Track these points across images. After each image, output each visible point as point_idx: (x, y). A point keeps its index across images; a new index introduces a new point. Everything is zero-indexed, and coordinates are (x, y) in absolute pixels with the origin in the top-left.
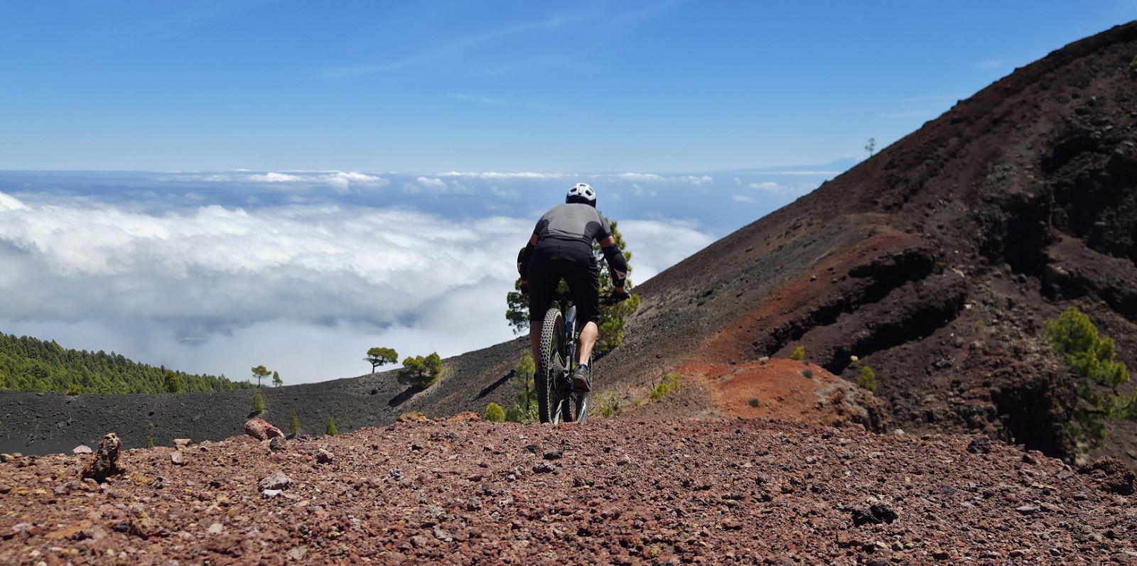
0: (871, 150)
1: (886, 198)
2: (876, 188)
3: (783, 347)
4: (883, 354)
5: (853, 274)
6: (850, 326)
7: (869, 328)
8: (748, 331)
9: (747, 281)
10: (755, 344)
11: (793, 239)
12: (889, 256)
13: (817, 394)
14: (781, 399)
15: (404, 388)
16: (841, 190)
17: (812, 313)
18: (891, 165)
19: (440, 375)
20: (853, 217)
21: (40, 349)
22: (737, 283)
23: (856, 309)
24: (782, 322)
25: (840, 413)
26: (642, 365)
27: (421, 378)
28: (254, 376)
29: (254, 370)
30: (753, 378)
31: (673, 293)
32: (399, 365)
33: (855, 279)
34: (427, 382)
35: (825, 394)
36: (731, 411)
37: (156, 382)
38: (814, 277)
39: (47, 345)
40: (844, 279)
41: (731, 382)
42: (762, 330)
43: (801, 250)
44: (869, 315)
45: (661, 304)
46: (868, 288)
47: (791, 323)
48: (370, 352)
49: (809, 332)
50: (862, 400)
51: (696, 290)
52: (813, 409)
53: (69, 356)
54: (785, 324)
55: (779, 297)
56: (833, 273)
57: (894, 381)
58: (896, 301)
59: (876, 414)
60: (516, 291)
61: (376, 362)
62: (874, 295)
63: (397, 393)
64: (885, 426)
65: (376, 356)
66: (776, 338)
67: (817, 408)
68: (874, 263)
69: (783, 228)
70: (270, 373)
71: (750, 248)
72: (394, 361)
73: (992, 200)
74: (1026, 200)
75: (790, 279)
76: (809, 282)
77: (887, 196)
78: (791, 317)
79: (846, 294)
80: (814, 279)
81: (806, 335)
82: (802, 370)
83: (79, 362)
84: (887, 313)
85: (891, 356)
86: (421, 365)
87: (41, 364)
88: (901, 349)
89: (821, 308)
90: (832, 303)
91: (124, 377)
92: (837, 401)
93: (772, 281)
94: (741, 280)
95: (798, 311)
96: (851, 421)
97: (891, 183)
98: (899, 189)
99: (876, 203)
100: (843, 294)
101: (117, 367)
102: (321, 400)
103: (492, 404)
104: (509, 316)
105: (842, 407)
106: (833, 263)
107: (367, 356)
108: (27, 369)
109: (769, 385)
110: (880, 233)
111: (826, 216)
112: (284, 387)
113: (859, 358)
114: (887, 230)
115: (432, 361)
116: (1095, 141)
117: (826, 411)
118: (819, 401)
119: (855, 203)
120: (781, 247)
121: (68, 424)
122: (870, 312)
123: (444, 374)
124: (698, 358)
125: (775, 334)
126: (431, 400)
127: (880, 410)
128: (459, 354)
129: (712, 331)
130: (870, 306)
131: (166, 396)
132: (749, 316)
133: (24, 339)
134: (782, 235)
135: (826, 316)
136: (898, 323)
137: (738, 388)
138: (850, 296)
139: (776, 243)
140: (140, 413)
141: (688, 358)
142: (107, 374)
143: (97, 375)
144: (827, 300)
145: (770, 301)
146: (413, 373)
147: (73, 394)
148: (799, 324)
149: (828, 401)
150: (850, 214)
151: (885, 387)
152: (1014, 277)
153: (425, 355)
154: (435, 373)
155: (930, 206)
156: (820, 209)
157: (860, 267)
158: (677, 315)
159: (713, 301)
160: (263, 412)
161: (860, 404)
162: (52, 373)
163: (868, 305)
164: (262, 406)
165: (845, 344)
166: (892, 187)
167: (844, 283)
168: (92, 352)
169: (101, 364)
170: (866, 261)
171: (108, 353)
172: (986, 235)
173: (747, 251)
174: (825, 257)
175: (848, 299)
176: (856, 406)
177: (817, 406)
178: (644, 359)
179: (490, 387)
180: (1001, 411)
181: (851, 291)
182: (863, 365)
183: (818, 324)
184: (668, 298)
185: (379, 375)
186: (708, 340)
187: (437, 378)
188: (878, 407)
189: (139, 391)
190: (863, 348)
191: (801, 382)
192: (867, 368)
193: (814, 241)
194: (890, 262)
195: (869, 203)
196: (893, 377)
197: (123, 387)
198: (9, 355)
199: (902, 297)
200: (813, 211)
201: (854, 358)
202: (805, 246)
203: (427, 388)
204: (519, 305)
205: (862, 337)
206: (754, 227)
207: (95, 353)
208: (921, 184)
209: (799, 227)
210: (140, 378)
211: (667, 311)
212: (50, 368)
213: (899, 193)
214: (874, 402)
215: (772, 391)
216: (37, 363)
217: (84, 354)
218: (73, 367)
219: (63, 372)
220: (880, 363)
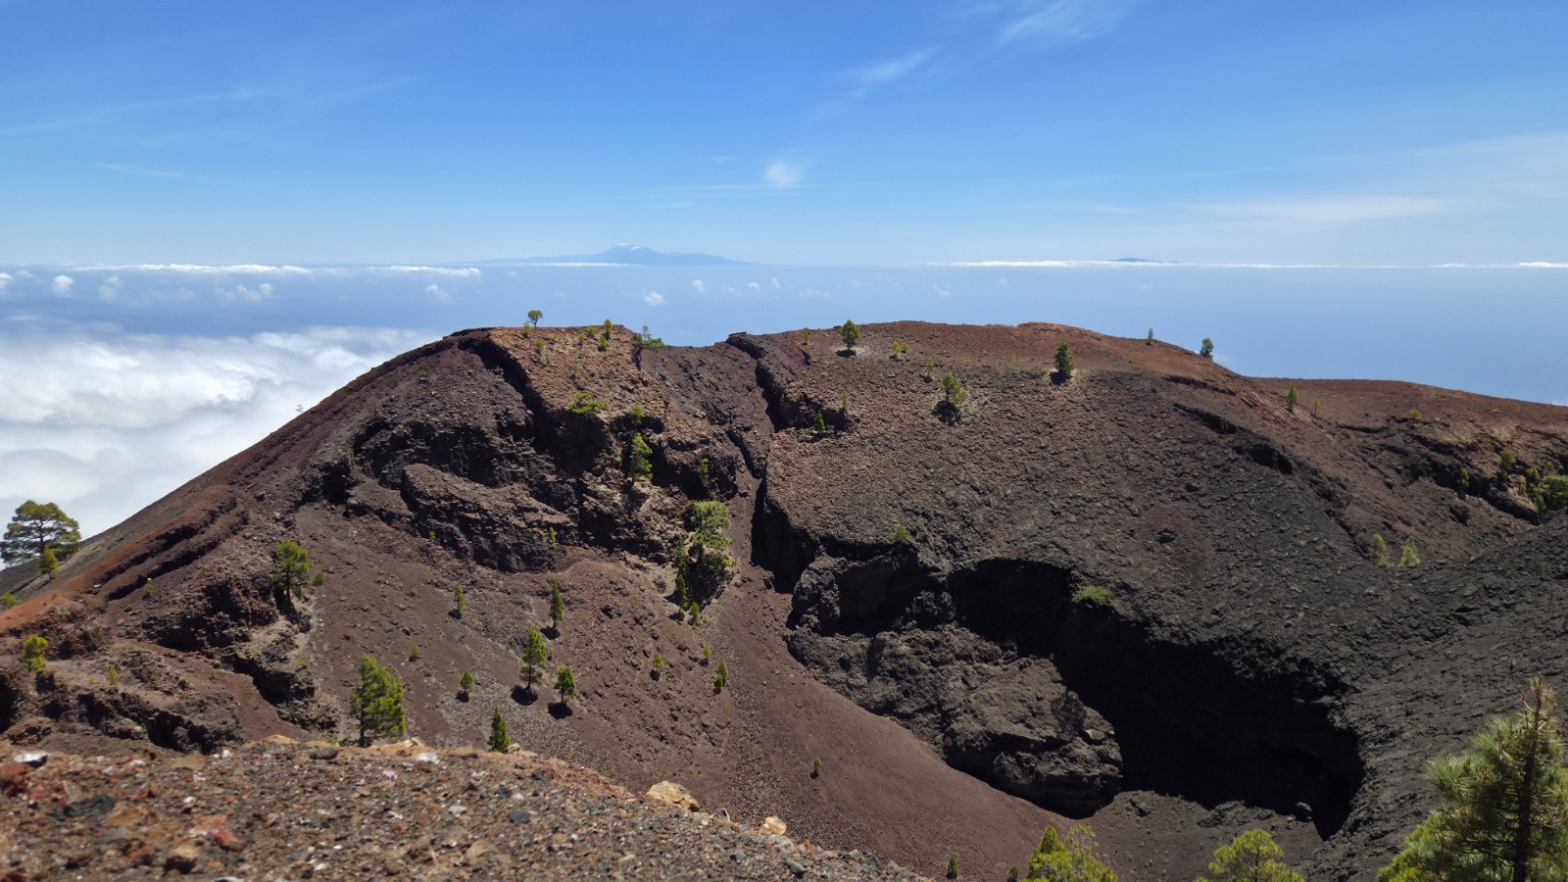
5: (156, 539)
7: (159, 564)
23: (155, 555)
33: (158, 541)
40: (152, 541)
44: (161, 558)
58: (174, 550)
73: (315, 466)
74: (333, 465)
79: (151, 549)
84: (169, 556)
88: (171, 573)
90: (143, 554)
98: (261, 462)
100: (149, 549)
116: (388, 424)
144: (140, 553)
152: (329, 507)
155: (276, 472)
163: (161, 553)
167: (150, 544)
172: (309, 486)
180: (207, 596)
181: (153, 547)
194: (173, 532)
208: (276, 458)
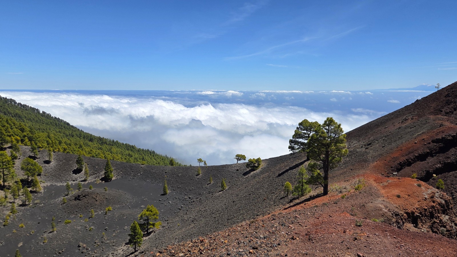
0: (438, 88)
1: (446, 109)
2: (441, 105)
3: (403, 169)
4: (447, 174)
5: (433, 141)
6: (433, 163)
7: (441, 163)
8: (389, 162)
9: (386, 141)
10: (392, 167)
11: (405, 124)
12: (449, 135)
13: (424, 194)
14: (409, 195)
15: (248, 170)
16: (425, 105)
17: (416, 156)
18: (447, 96)
19: (261, 165)
20: (432, 117)
21: (130, 148)
22: (382, 141)
23: (435, 156)
24: (403, 159)
25: (434, 202)
26: (345, 173)
27: (254, 166)
28: (198, 162)
29: (198, 160)
30: (396, 186)
31: (354, 142)
32: (247, 161)
33: (434, 144)
34: (256, 168)
35: (427, 194)
36: (389, 199)
37: (164, 160)
38: (416, 142)
39: (132, 147)
40: (429, 143)
41: (387, 186)
42: (394, 162)
43: (409, 130)
44: (441, 158)
45: (349, 147)
46: (440, 148)
47: (407, 160)
48: (236, 156)
49: (414, 164)
50: (442, 197)
51: (364, 142)
52: (422, 200)
53: (139, 150)
54: (404, 160)
55: (401, 149)
56: (425, 141)
57: (453, 186)
58: (453, 153)
59: (448, 203)
60: (293, 139)
61: (238, 159)
62: (443, 150)
63: (245, 171)
64: (452, 207)
65: (239, 157)
66: (400, 165)
67: (424, 200)
68: (443, 138)
69: (401, 119)
70: (203, 161)
71: (386, 127)
72: (245, 160)
75: (405, 142)
76: (414, 144)
77: (446, 108)
78: (406, 157)
79: (430, 149)
80: (416, 143)
81: (413, 165)
82: (417, 184)
83: (141, 152)
84: (449, 158)
85: (451, 175)
86: (255, 162)
87: (131, 153)
88: (455, 173)
89: (419, 154)
90: (424, 153)
91: (154, 158)
92: (432, 197)
93: (397, 142)
94: (384, 140)
95: (409, 155)
96: (438, 205)
97: (448, 103)
98: (452, 105)
99: (442, 111)
100: (429, 149)
101: (152, 154)
102: (220, 172)
103: (287, 182)
104: (289, 148)
105: (434, 200)
106: (425, 137)
107: (235, 157)
108: (127, 154)
109: (403, 189)
110: (445, 125)
111: (420, 116)
112: (208, 166)
113: (437, 175)
114: (447, 124)
115: (258, 161)
117: (428, 201)
118: (425, 197)
119: (432, 111)
120: (400, 128)
121: (141, 174)
122: (442, 157)
123: (262, 165)
124: (368, 172)
125: (400, 164)
126: (258, 175)
127: (450, 201)
128: (268, 158)
129: (373, 161)
130: (441, 155)
131: (170, 166)
132: (389, 156)
133: (126, 144)
134: (400, 123)
135: (422, 157)
136: (454, 162)
137: (391, 189)
138: (432, 150)
139: (398, 126)
140: (162, 172)
141: (365, 172)
142: (149, 157)
143: (147, 157)
144: (422, 151)
145: (398, 150)
146: (252, 164)
147: (143, 165)
148: (410, 160)
149: (429, 197)
150: (430, 115)
151: (448, 188)
153: (256, 158)
154: (259, 165)
156: (416, 112)
157: (436, 139)
158: (357, 152)
159: (372, 148)
160: (201, 174)
161: (441, 198)
162: (134, 156)
163: (440, 154)
164: (200, 172)
165: (430, 169)
166: (449, 105)
167: (430, 145)
168: (145, 149)
169: (148, 153)
170: (440, 137)
171: (150, 150)
173: (385, 128)
174: (421, 134)
175: (431, 151)
176: (439, 199)
177: (424, 199)
178: (345, 170)
179: (282, 173)
181: (433, 148)
182: (438, 178)
183: (418, 161)
184: (352, 144)
185: (239, 164)
186: (372, 165)
187: (260, 167)
188: (449, 200)
189: (159, 163)
190: (438, 171)
191: (417, 189)
192: (440, 180)
193: (415, 126)
195: (438, 111)
196: (452, 184)
197: (154, 161)
198: (122, 149)
199: (455, 152)
200: (413, 113)
201: (434, 175)
202: (411, 128)
203: (256, 170)
204: (293, 144)
205: (438, 167)
206: (387, 118)
207: (146, 150)
209: (408, 119)
210: (159, 159)
211: (352, 150)
212: (133, 154)
213: (452, 107)
214: (447, 198)
215: (405, 192)
216: (130, 152)
217: (143, 150)
218: (140, 154)
219: (137, 156)
220: (446, 178)
